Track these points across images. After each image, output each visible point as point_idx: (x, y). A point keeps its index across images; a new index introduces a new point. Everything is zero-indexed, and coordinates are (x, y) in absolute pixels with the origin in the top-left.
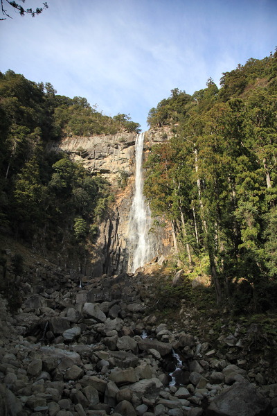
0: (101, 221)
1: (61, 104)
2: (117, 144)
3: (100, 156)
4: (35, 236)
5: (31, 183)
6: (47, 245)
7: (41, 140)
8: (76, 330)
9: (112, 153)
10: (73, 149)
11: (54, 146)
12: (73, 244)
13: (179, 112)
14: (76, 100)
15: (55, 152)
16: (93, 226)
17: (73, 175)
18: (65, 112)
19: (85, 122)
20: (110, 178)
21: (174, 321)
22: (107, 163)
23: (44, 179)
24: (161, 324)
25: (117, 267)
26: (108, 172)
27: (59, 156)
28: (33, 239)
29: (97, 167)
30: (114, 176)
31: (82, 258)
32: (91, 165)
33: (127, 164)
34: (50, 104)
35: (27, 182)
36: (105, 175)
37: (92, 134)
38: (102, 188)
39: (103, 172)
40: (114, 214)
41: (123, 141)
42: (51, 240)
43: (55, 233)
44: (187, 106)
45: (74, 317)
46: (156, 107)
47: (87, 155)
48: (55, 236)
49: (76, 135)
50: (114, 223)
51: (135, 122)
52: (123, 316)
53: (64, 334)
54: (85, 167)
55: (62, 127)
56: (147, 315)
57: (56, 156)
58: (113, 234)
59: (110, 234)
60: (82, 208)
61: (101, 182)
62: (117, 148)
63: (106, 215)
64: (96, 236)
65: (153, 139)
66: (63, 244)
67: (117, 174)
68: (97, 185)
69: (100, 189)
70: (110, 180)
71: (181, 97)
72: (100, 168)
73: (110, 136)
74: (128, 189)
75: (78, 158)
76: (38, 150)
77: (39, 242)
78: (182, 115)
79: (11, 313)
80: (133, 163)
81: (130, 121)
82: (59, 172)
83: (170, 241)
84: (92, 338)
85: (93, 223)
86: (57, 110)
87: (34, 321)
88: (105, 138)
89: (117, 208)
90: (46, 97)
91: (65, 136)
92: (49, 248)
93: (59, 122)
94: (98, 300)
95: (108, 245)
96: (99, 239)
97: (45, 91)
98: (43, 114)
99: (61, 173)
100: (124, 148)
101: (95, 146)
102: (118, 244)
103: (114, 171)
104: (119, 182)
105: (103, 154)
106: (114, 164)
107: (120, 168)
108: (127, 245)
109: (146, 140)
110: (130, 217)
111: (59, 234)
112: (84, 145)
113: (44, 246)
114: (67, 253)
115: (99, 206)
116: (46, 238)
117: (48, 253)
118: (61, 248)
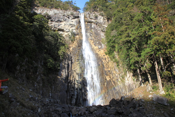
2: (69, 16)
3: (59, 21)
4: (18, 68)
9: (66, 20)
12: (45, 75)
13: (103, 6)
20: (64, 34)
22: (62, 25)
26: (63, 30)
28: (16, 70)
29: (56, 26)
30: (66, 34)
31: (51, 87)
32: (52, 25)
33: (74, 28)
36: (61, 32)
37: (52, 7)
38: (61, 39)
39: (60, 30)
40: (69, 57)
41: (72, 15)
42: (30, 71)
43: (32, 66)
44: (107, 4)
47: (50, 18)
48: (32, 68)
49: (42, 6)
50: (70, 62)
54: (49, 25)
58: (70, 69)
59: (68, 71)
62: (69, 18)
64: (60, 70)
65: (89, 17)
66: (38, 75)
67: (68, 33)
69: (59, 40)
70: (64, 36)
72: (58, 28)
73: (64, 11)
74: (75, 43)
77: (20, 72)
80: (79, 27)
81: (75, 5)
88: (61, 11)
89: (70, 53)
92: (28, 78)
95: (67, 77)
100: (73, 19)
101: (55, 14)
102: (73, 76)
103: (67, 31)
104: (70, 38)
105: (60, 20)
106: (67, 27)
107: (71, 30)
108: (79, 78)
109: (85, 17)
110: (79, 60)
111: (35, 67)
112: (48, 12)
113: (24, 76)
114: (41, 82)
115: (61, 50)
116: (26, 70)
117: (27, 82)
118: (37, 78)
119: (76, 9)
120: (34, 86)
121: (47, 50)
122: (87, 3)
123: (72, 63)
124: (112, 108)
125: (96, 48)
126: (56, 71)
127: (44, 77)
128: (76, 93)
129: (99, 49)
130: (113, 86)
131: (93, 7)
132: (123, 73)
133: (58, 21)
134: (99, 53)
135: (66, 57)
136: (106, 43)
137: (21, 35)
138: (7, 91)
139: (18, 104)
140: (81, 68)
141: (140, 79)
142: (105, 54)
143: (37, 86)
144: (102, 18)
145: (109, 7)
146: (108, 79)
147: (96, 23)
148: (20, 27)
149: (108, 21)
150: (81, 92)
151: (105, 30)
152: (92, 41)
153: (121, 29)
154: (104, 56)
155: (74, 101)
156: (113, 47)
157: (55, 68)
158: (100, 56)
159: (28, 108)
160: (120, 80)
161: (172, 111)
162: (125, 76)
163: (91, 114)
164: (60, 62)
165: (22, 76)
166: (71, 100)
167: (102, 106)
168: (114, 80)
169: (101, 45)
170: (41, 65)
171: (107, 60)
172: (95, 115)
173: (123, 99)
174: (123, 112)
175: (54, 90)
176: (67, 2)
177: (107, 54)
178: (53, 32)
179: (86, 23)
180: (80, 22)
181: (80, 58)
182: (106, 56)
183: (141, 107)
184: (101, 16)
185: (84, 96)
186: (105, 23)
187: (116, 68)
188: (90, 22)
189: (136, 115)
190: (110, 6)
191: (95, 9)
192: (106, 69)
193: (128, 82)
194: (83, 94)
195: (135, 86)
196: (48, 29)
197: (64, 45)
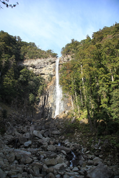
0: (41, 95)
1: (24, 45)
2: (48, 63)
3: (41, 68)
4: (12, 102)
5: (11, 79)
6: (17, 105)
7: (15, 61)
8: (30, 142)
9: (46, 66)
10: (29, 64)
11: (21, 63)
12: (29, 105)
13: (74, 49)
14: (30, 44)
15: (21, 66)
16: (37, 98)
17: (29, 75)
18: (25, 49)
19: (34, 53)
20: (45, 77)
21: (72, 138)
22: (43, 71)
23: (16, 77)
24: (67, 140)
25: (48, 115)
26: (44, 74)
27: (23, 68)
28: (11, 103)
29: (39, 72)
30: (46, 76)
31: (32, 111)
32: (36, 71)
33: (52, 71)
34: (19, 45)
35: (9, 78)
36: (43, 76)
37: (37, 58)
38: (41, 81)
39: (42, 74)
40: (46, 93)
41: (50, 61)
42: (19, 103)
43: (21, 100)
44: (78, 47)
45: (29, 136)
46: (64, 47)
47: (35, 67)
49: (30, 58)
50: (46, 96)
51: (55, 53)
52: (50, 136)
53: (24, 144)
54: (34, 72)
55: (24, 55)
56: (60, 136)
57: (22, 67)
58: (46, 101)
59: (44, 101)
60: (33, 90)
61: (41, 79)
63: (43, 93)
64: (39, 102)
65: (63, 60)
66: (24, 105)
67: (48, 75)
68: (39, 80)
69: (40, 82)
70: (45, 78)
71: (75, 43)
73: (45, 59)
74: (52, 82)
75: (31, 68)
76: (14, 65)
77: (14, 104)
78: (76, 50)
79: (1, 135)
81: (53, 52)
82: (23, 74)
83: (70, 104)
84: (36, 146)
85: (37, 96)
86: (22, 48)
87: (12, 138)
88: (43, 60)
89: (48, 90)
90: (18, 42)
91: (26, 59)
92: (18, 107)
93: (23, 53)
94: (39, 129)
95: (44, 106)
96: (40, 103)
97: (17, 40)
98: (16, 49)
99: (24, 75)
100: (51, 64)
101: (38, 63)
102: (48, 105)
103: (47, 74)
104: (49, 79)
105: (42, 67)
106: (47, 71)
107: (49, 73)
108: (52, 106)
109: (60, 61)
110: (53, 94)
111: (23, 101)
112: (34, 63)
114: (26, 109)
115: (40, 89)
116: (17, 103)
117: (18, 109)
118: (23, 107)
120: (21, 111)
140: (54, 99)
157: (35, 100)
176: (48, 51)
178: (35, 77)
196: (33, 75)
197: (43, 85)
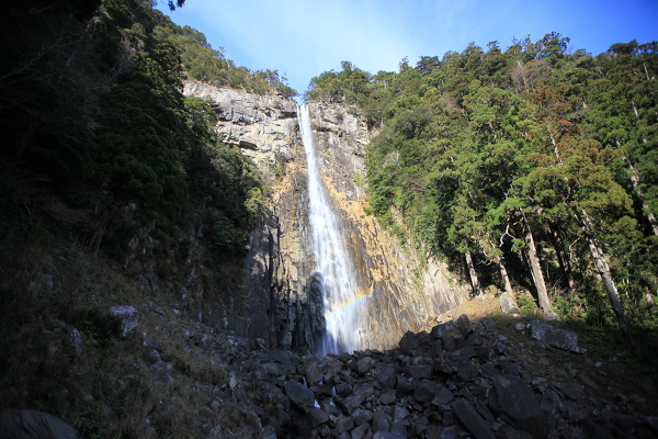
0: (255, 227)
2: (269, 109)
3: (242, 120)
4: (133, 244)
6: (158, 266)
9: (261, 120)
12: (209, 267)
20: (256, 158)
22: (252, 133)
25: (288, 314)
26: (253, 147)
28: (126, 249)
29: (234, 135)
30: (262, 156)
32: (224, 130)
33: (284, 142)
36: (247, 152)
37: (222, 84)
39: (244, 145)
41: (277, 107)
42: (166, 255)
43: (172, 239)
44: (368, 86)
46: (319, 77)
47: (219, 111)
48: (173, 246)
49: (194, 77)
50: (274, 231)
58: (275, 251)
59: (270, 252)
62: (268, 114)
65: (322, 116)
66: (191, 266)
67: (267, 154)
68: (240, 163)
69: (245, 171)
70: (256, 161)
71: (358, 73)
72: (241, 139)
73: (254, 95)
77: (140, 257)
80: (296, 141)
88: (248, 96)
89: (275, 208)
95: (269, 273)
100: (280, 118)
101: (233, 102)
102: (284, 270)
103: (263, 148)
104: (272, 167)
105: (246, 118)
106: (263, 138)
107: (274, 147)
108: (299, 274)
109: (312, 115)
110: (298, 226)
111: (181, 244)
112: (213, 95)
113: (152, 269)
114: (200, 286)
115: (253, 199)
116: (155, 250)
117: (160, 286)
118: (186, 274)
119: (287, 93)
120: (180, 298)
121: (214, 197)
122: (315, 81)
123: (279, 233)
124: (416, 360)
125: (340, 196)
126: (239, 254)
127: (208, 273)
128: (292, 316)
129: (348, 199)
130: (392, 295)
131: (331, 92)
132: (418, 263)
133: (240, 121)
134: (348, 210)
135: (265, 218)
136: (367, 185)
137: (156, 144)
138: (134, 325)
139: (169, 366)
140: (303, 247)
141: (474, 279)
142: (364, 214)
143: (187, 299)
144: (356, 120)
145: (371, 95)
146: (377, 277)
147: (339, 133)
148: (154, 121)
149: (369, 129)
150: (305, 313)
151: (364, 153)
152: (330, 179)
153: (429, 147)
154: (362, 217)
155: (288, 339)
156: (389, 195)
157: (236, 245)
158: (352, 217)
159: (201, 377)
160: (410, 281)
161: (601, 368)
162: (423, 270)
163: (361, 380)
164: (249, 231)
165: (144, 271)
166: (279, 335)
167: (380, 354)
168: (393, 281)
169: (353, 189)
170: (197, 237)
171: (371, 228)
172: (375, 383)
173: (440, 333)
174: (454, 373)
175: (235, 309)
176: (261, 74)
177: (369, 214)
178: (227, 148)
179: (315, 131)
180: (297, 128)
181: (301, 222)
182: (370, 219)
183: (503, 358)
184: (351, 116)
185: (315, 323)
186: (362, 133)
187: (399, 249)
188: (323, 130)
189: (508, 382)
190: (376, 93)
191: (336, 96)
192: (370, 253)
193: (431, 285)
194: (314, 318)
195: (455, 298)
196: (213, 139)
197: (257, 185)
